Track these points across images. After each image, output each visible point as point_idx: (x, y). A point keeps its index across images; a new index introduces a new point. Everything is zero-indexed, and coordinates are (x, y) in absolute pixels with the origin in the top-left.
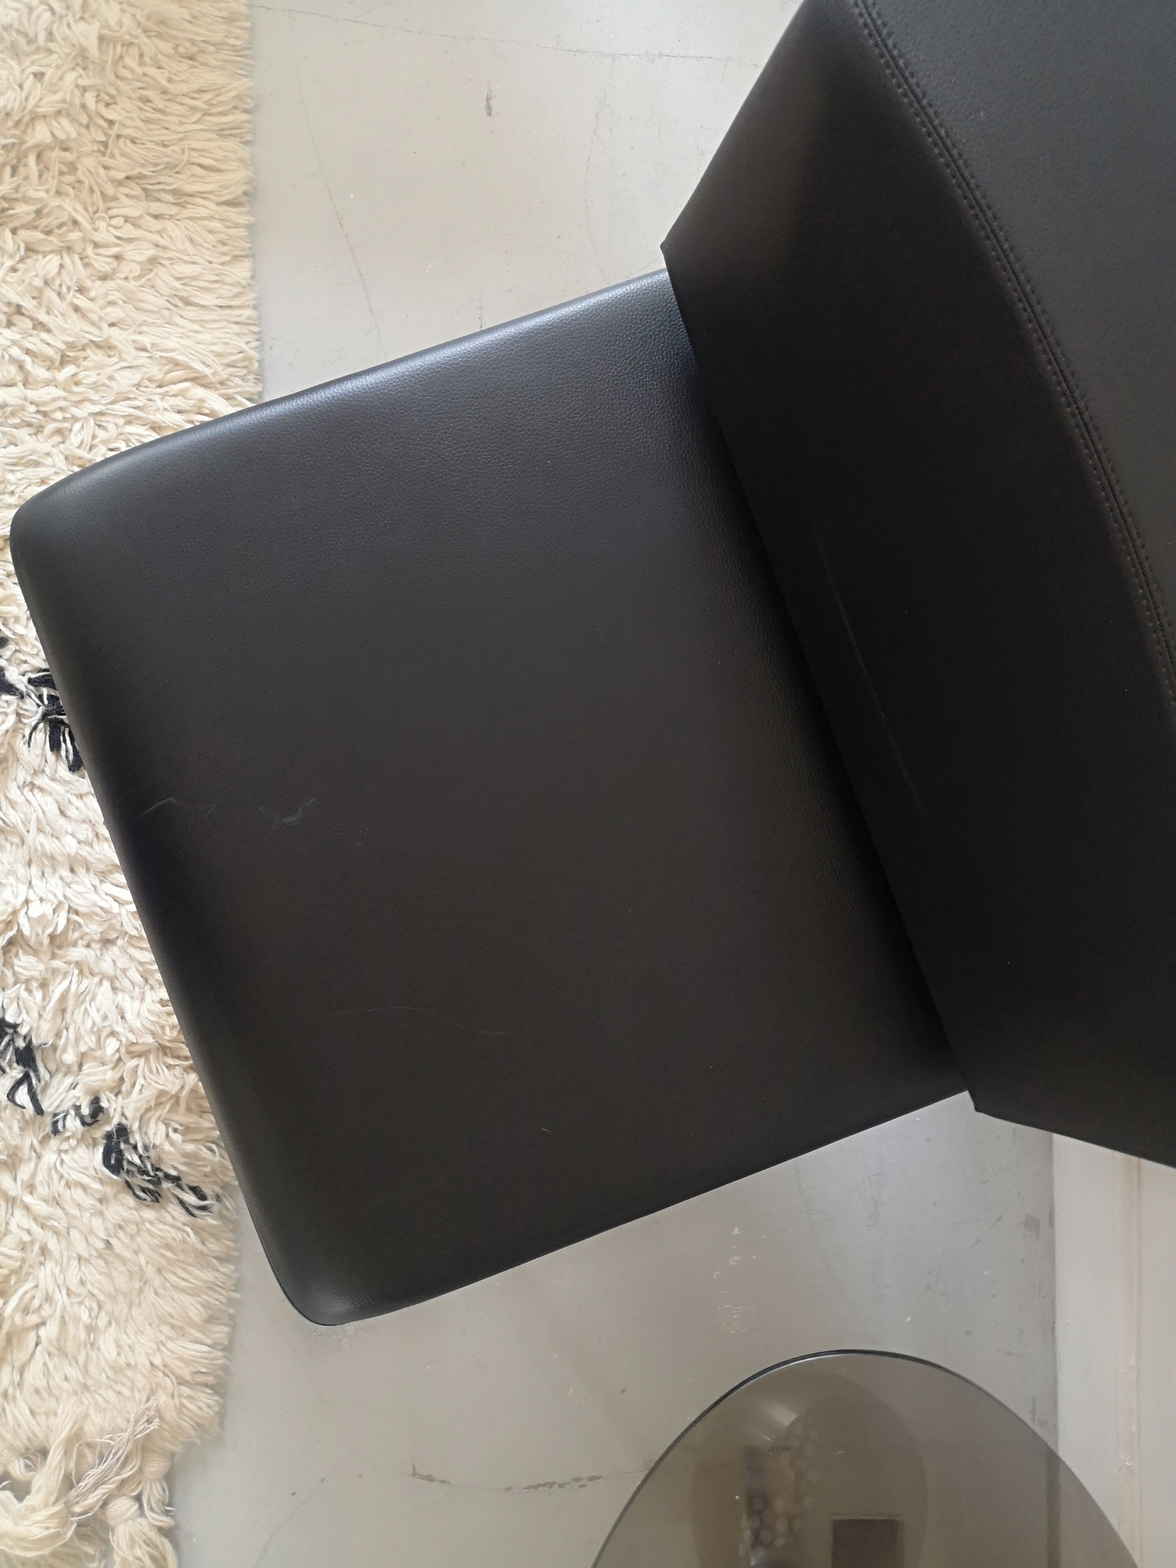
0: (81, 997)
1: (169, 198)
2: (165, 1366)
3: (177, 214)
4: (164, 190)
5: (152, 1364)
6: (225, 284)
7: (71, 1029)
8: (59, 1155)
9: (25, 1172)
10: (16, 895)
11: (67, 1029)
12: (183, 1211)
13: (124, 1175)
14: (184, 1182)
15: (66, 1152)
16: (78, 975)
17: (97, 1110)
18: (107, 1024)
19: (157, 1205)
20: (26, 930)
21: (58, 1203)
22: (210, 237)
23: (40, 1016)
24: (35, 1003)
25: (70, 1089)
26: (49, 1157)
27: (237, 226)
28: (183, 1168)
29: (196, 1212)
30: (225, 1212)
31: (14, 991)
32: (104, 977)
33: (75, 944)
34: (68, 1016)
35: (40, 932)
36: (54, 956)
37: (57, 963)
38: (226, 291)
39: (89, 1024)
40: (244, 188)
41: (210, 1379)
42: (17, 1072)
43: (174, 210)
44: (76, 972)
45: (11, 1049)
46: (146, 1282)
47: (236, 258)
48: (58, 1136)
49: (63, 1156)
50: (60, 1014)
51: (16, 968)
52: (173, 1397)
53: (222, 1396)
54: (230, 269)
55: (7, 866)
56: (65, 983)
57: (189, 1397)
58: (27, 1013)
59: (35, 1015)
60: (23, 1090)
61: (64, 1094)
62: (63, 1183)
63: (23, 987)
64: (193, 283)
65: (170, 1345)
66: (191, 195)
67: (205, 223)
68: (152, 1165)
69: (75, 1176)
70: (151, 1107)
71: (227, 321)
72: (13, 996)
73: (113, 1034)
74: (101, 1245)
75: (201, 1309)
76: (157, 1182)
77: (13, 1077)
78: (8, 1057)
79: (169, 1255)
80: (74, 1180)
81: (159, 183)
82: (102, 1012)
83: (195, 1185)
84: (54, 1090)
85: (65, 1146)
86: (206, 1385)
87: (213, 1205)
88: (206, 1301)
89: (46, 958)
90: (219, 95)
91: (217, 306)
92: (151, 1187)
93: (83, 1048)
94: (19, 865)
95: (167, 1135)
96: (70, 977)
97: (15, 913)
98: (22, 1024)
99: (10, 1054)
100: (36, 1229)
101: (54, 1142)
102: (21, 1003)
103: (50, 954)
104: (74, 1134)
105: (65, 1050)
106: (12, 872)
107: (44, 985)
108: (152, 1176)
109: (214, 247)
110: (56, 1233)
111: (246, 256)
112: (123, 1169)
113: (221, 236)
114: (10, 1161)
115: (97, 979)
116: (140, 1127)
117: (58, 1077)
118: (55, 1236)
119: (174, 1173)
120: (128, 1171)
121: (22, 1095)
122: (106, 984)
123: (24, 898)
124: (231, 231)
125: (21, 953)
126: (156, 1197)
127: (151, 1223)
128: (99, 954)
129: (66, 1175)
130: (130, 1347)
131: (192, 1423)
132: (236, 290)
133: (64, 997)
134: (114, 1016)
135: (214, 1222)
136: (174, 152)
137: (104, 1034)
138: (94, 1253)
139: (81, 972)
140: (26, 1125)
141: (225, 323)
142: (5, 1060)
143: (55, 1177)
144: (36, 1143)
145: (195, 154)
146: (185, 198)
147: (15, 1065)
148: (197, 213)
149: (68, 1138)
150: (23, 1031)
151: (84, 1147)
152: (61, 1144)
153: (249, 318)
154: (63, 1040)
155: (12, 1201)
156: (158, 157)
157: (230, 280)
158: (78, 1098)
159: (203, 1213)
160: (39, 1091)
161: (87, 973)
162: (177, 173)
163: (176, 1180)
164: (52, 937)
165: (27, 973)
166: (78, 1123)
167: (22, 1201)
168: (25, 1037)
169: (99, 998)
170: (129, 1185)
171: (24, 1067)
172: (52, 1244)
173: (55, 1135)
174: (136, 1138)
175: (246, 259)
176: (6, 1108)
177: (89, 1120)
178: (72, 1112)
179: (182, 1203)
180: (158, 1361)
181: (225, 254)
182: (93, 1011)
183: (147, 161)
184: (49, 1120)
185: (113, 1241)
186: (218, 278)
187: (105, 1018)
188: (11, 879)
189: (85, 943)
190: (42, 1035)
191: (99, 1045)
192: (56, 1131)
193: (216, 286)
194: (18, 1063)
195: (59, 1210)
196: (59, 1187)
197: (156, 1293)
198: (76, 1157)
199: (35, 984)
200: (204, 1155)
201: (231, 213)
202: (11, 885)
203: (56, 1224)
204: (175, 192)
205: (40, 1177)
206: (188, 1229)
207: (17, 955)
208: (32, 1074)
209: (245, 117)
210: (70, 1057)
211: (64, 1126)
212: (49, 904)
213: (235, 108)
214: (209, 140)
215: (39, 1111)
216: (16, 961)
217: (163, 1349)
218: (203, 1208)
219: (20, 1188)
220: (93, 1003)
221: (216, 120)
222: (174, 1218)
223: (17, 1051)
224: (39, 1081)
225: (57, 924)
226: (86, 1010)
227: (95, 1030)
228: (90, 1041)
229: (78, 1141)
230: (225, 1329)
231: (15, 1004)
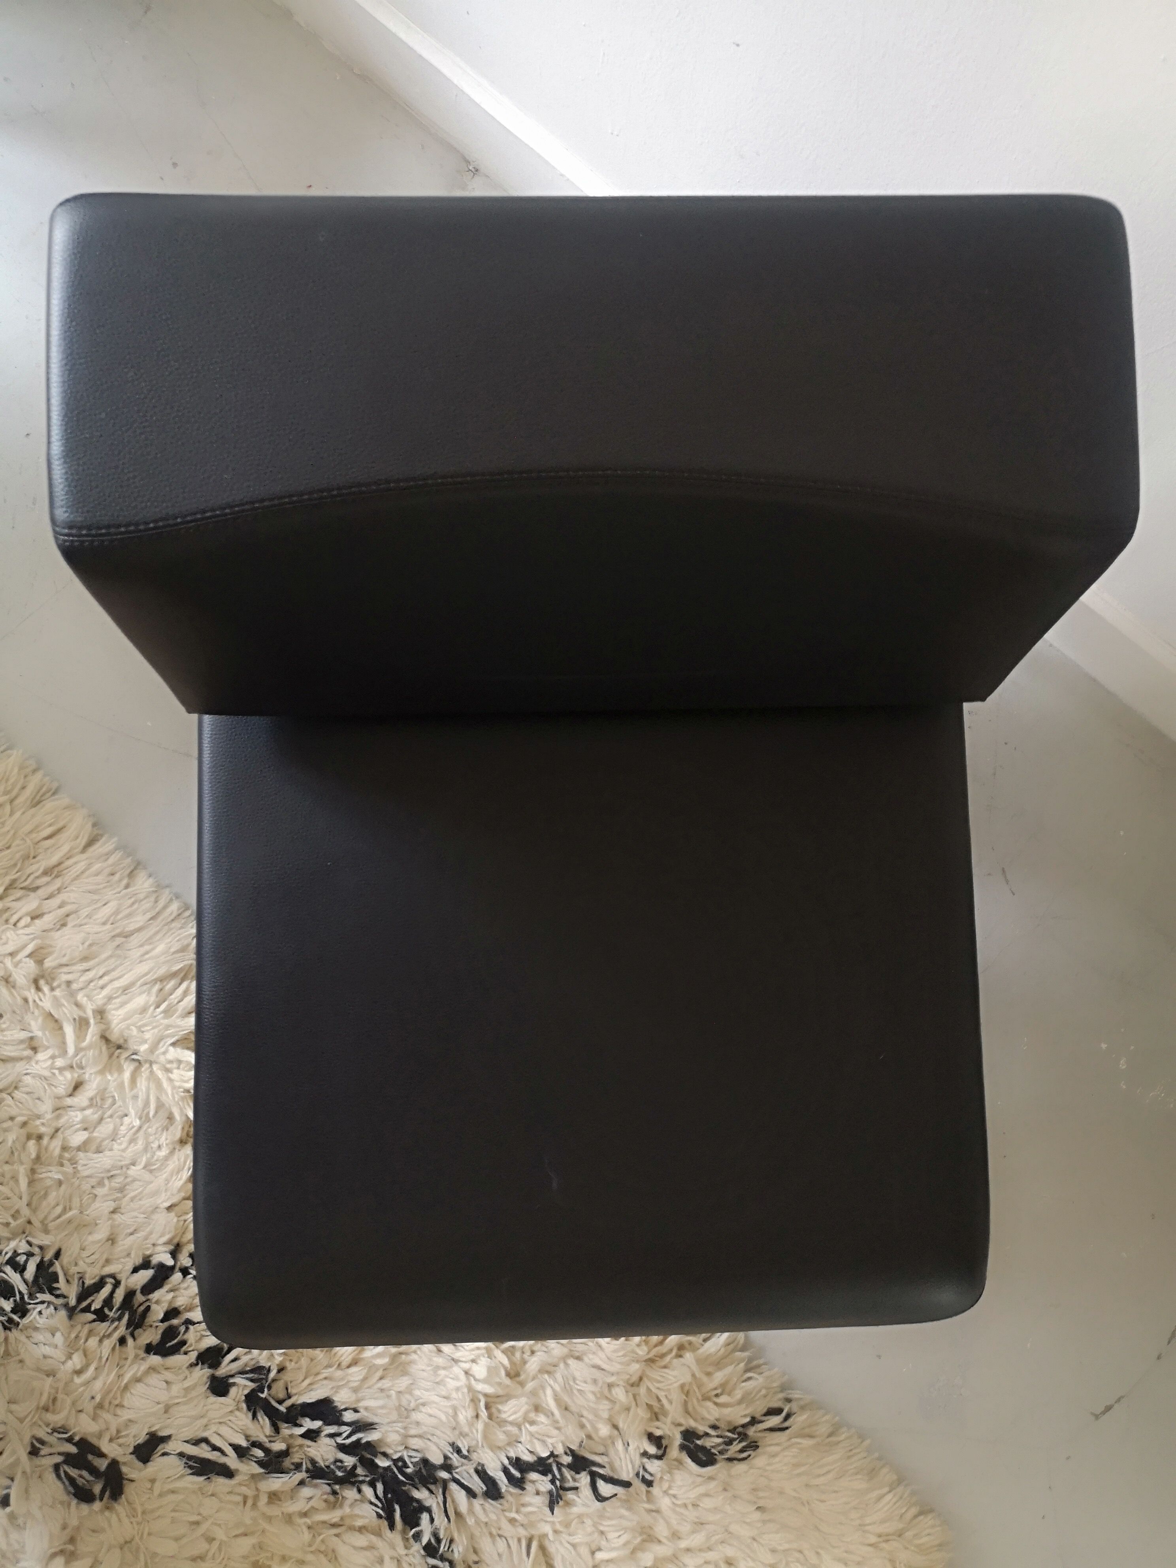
0: (567, 1388)
1: (46, 879)
2: (880, 1536)
3: (63, 883)
4: (37, 877)
5: (870, 1545)
6: (141, 901)
7: (585, 1413)
8: (668, 1494)
9: (661, 1530)
10: (456, 1378)
11: (582, 1416)
12: (778, 1434)
13: (720, 1457)
14: (758, 1416)
15: (670, 1488)
16: (550, 1377)
17: (656, 1440)
18: (600, 1385)
19: (759, 1450)
20: (489, 1390)
21: (702, 1524)
22: (100, 878)
23: (558, 1429)
24: (546, 1425)
25: (627, 1450)
26: (665, 1503)
27: (109, 854)
28: (747, 1412)
29: (786, 1424)
30: (802, 1403)
31: (526, 1434)
32: (564, 1359)
33: (525, 1362)
34: (573, 1408)
35: (498, 1380)
36: (522, 1384)
37: (530, 1386)
38: (147, 905)
39: (591, 1397)
40: (89, 825)
41: (914, 1511)
42: (584, 1479)
43: (58, 883)
44: (546, 1376)
45: (564, 1470)
46: (808, 1503)
47: (131, 875)
48: (654, 1484)
49: (671, 1492)
50: (567, 1413)
51: (511, 1419)
52: (906, 1548)
53: (931, 1511)
54: (134, 888)
55: (429, 1368)
56: (549, 1392)
57: (916, 1536)
58: (548, 1436)
59: (555, 1432)
60: (601, 1485)
61: (627, 1455)
62: (690, 1507)
63: (528, 1426)
64: (119, 917)
65: (868, 1520)
66: (59, 864)
67: (87, 873)
68: (729, 1431)
69: (693, 1495)
70: (685, 1400)
71: (166, 924)
72: (528, 1438)
73: (610, 1386)
74: (757, 1515)
75: (859, 1477)
76: (743, 1436)
77: (586, 1484)
78: (569, 1477)
79: (802, 1469)
80: (694, 1498)
81: (29, 876)
82: (589, 1380)
83: (765, 1410)
84: (618, 1460)
85: (665, 1486)
86: (916, 1517)
87: (790, 1408)
88: (855, 1468)
89: (519, 1390)
90: (7, 780)
91: (149, 920)
92: (744, 1444)
93: (605, 1415)
94: (435, 1359)
95: (716, 1404)
96: (547, 1384)
97: (470, 1389)
98: (554, 1447)
99: (567, 1473)
100: (710, 1556)
101: (656, 1490)
102: (537, 1436)
103: (518, 1386)
104: (661, 1471)
105: (596, 1430)
106: (438, 1368)
107: (537, 1408)
108: (738, 1438)
109: (108, 882)
110: (722, 1542)
111: (135, 868)
112: (716, 1455)
113: (108, 871)
114: (644, 1536)
115: (562, 1365)
116: (695, 1420)
117: (612, 1452)
118: (724, 1545)
119: (748, 1419)
120: (721, 1452)
121: (605, 1489)
122: (571, 1362)
123: (463, 1373)
124: (111, 860)
125: (500, 1407)
126: (754, 1446)
127: (769, 1464)
128: (545, 1349)
129: (687, 1502)
130: (846, 1552)
131: (936, 1549)
132: (152, 899)
133: (557, 1399)
134: (598, 1374)
135: (805, 1417)
136: (18, 845)
137: (606, 1392)
138: (759, 1525)
139: (548, 1372)
140: (628, 1504)
141: (166, 927)
142: (569, 1480)
143: (682, 1510)
144: (647, 1506)
145: (34, 835)
146: (56, 870)
147: (577, 1476)
148: (76, 872)
149: (661, 1478)
150: (560, 1450)
151: (676, 1471)
152: (661, 1487)
153: (179, 909)
154: (588, 1425)
155: (674, 1558)
156: (11, 859)
157: (141, 896)
158: (638, 1447)
159: (791, 1420)
160: (611, 1474)
161: (552, 1369)
162: (34, 857)
163: (754, 1421)
164: (508, 1375)
165: (519, 1414)
166: (657, 1463)
167: (681, 1549)
168: (566, 1453)
169: (577, 1374)
170: (730, 1460)
171: (585, 1470)
172: (730, 1552)
173: (652, 1486)
174: (702, 1428)
175: (138, 871)
176: (604, 1509)
177: (660, 1452)
178: (645, 1460)
179: (772, 1430)
180: (873, 1539)
181: (120, 880)
182: (583, 1386)
183: (6, 868)
184: (637, 1484)
185: (761, 1503)
186: (133, 900)
187: (595, 1381)
188: (442, 1372)
189: (529, 1353)
190: (574, 1438)
191: (613, 1402)
192: (649, 1484)
193: (136, 906)
194: (579, 1473)
195: (707, 1526)
196: (691, 1514)
197: (822, 1501)
198: (679, 1483)
199: (532, 1415)
200: (752, 1386)
201: (98, 849)
202: (447, 1376)
203: (717, 1537)
204: (45, 873)
205: (674, 1522)
206: (794, 1440)
207: (499, 1411)
208: (594, 1469)
209: (39, 775)
210: (604, 1430)
211: (651, 1475)
212: (482, 1358)
213: (25, 777)
214: (33, 816)
215: (627, 1484)
216: (504, 1416)
217: (867, 1528)
218: (788, 1417)
219: (670, 1544)
220: (577, 1382)
221: (21, 799)
222: (777, 1444)
223: (570, 1466)
224: (604, 1467)
225: (501, 1363)
226: (579, 1390)
227: (598, 1396)
228: (604, 1406)
229: (669, 1473)
230: (885, 1470)
231: (535, 1441)
